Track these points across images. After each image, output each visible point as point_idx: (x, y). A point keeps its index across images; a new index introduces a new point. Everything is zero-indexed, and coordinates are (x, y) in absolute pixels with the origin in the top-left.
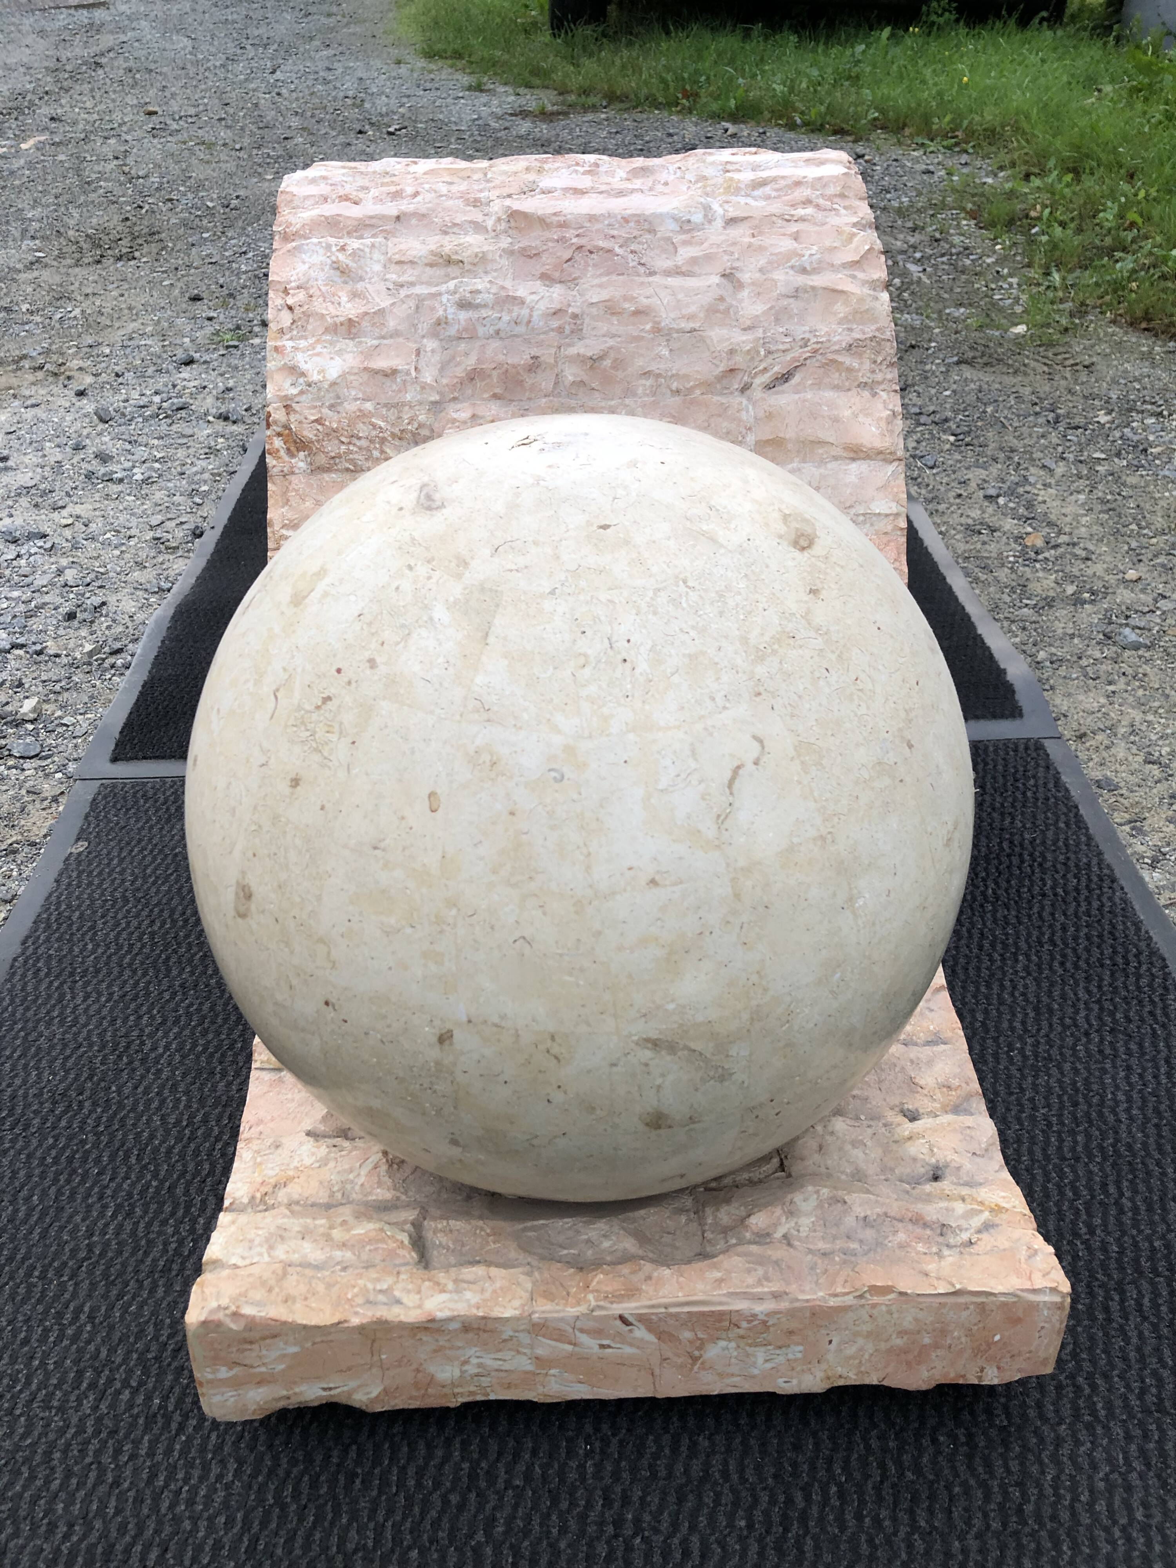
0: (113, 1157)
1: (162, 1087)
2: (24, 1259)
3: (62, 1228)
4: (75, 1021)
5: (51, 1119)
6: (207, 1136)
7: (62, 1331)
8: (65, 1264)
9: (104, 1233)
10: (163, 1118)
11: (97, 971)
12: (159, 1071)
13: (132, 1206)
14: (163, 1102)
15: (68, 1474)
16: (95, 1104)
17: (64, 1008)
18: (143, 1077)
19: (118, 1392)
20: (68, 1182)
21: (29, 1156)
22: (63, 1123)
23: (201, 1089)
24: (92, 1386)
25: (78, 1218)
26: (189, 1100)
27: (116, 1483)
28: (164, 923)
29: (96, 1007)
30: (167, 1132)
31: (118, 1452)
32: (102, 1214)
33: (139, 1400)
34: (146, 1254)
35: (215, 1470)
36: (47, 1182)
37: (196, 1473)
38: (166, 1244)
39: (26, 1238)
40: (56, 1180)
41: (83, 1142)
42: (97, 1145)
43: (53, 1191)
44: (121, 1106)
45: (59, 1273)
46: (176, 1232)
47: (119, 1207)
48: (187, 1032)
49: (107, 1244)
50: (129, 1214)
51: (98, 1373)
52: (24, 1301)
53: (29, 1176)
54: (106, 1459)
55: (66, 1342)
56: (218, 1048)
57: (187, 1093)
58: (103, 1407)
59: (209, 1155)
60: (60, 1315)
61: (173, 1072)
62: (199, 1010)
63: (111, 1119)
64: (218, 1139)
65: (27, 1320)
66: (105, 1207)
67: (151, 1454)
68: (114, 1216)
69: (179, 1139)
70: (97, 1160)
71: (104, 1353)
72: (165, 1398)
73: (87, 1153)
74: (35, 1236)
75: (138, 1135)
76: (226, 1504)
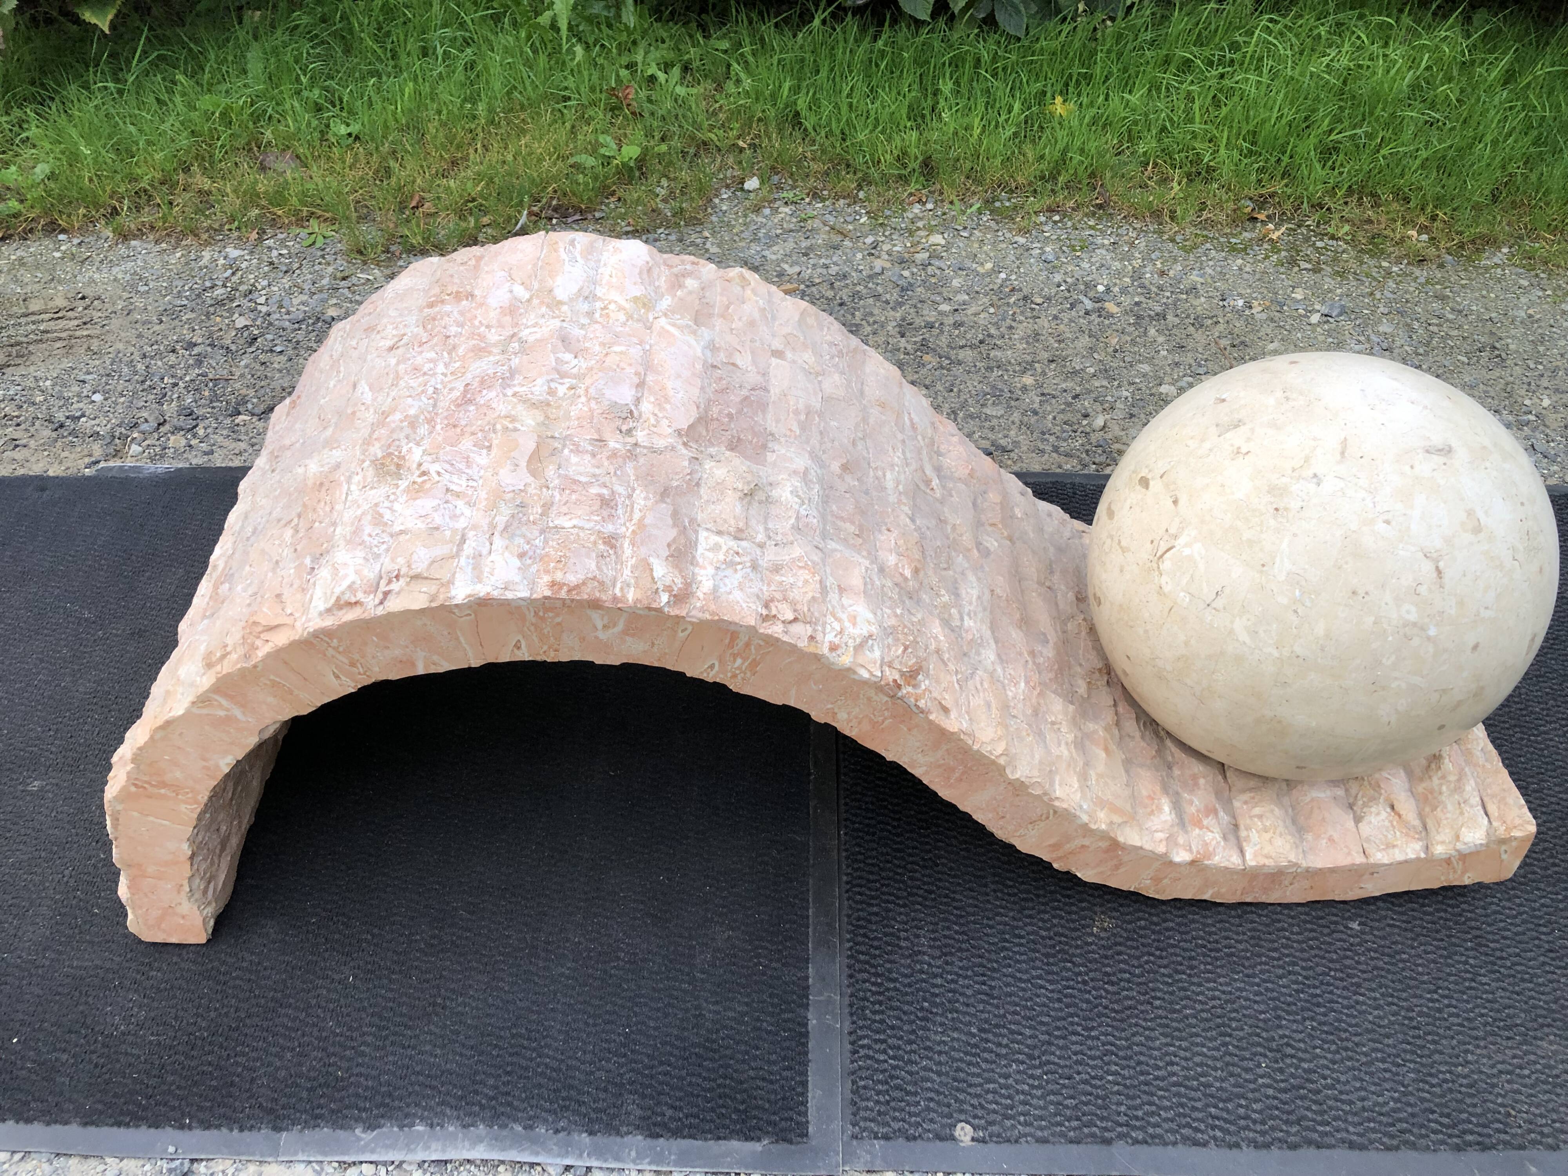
0: (1318, 1005)
1: (1253, 984)
2: (1409, 1043)
3: (1380, 1026)
4: (1201, 1065)
5: (1300, 1054)
6: (1286, 947)
7: (1448, 1006)
8: (1405, 1018)
9: (1375, 999)
10: (1281, 977)
11: (1139, 1063)
12: (1239, 989)
13: (1352, 984)
14: (1265, 981)
15: (1523, 980)
16: (1280, 1027)
17: (1186, 1078)
18: (1246, 999)
19: (1472, 966)
20: (1346, 1031)
21: (1334, 1062)
22: (1302, 1045)
23: (1248, 959)
24: (1473, 980)
25: (1370, 1018)
26: (1261, 963)
27: (1518, 955)
28: (1072, 1024)
29: (1182, 1053)
30: (1290, 973)
31: (1502, 958)
32: (1364, 1003)
33: (1471, 953)
34: (1383, 969)
35: (1494, 907)
36: (1350, 1045)
37: (1499, 917)
38: (1372, 959)
39: (1395, 1047)
40: (1347, 1040)
41: (1313, 1028)
42: (1312, 1019)
43: (1356, 1039)
44: (1275, 1009)
45: (1411, 1019)
46: (1363, 954)
47: (1356, 993)
48: (1195, 980)
49: (1382, 995)
50: (1359, 985)
51: (1465, 980)
52: (1438, 1034)
53: (1350, 1059)
54: (1509, 964)
55: (1454, 1002)
56: (1205, 955)
57: (1253, 967)
58: (1483, 971)
59: (1303, 942)
60: (1439, 1010)
61: (1235, 980)
62: (1170, 976)
63: (1288, 1013)
64: (1288, 939)
65: (1449, 1028)
66: (1357, 1002)
67: (1497, 941)
68: (1363, 995)
69: (1294, 964)
70: (1325, 1015)
71: (1452, 978)
72: (1465, 941)
73: (1320, 1024)
74: (1391, 1041)
75: (1297, 991)
76: (1509, 900)
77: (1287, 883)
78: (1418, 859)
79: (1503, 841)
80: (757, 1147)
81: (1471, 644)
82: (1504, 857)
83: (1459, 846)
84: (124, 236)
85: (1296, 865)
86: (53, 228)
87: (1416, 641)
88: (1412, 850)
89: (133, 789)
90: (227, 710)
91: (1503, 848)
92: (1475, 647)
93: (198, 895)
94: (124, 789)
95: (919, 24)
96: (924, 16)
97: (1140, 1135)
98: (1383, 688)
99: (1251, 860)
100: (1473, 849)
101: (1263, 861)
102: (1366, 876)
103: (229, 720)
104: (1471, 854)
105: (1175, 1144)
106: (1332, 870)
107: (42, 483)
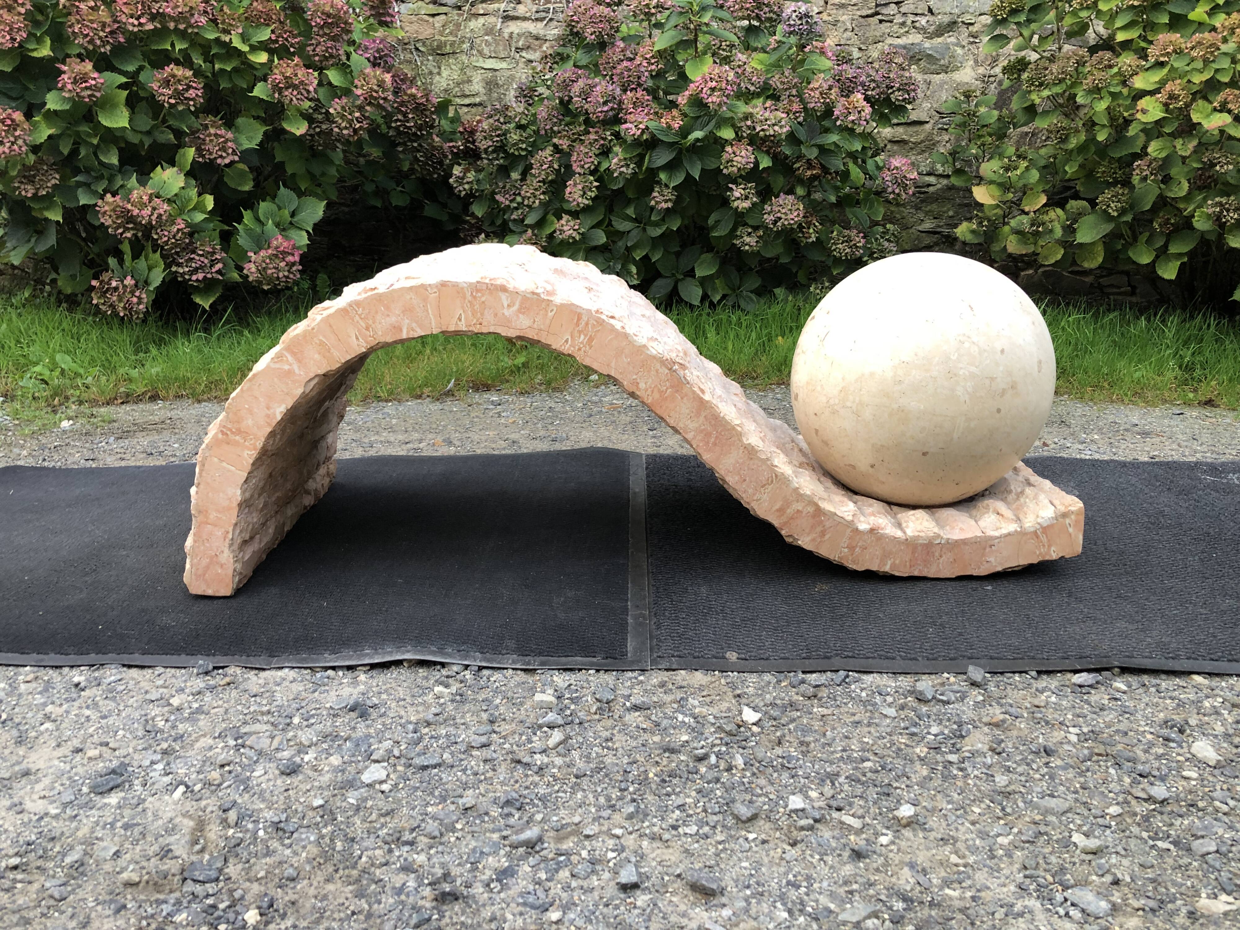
5: (955, 627)
11: (849, 631)
28: (803, 619)
29: (877, 628)
31: (1086, 599)
37: (1083, 586)
54: (1091, 601)
77: (937, 554)
78: (1016, 531)
79: (1065, 515)
80: (595, 660)
81: (1000, 349)
82: (1071, 530)
83: (1039, 520)
84: (199, 402)
85: (939, 536)
86: (154, 398)
87: (967, 345)
88: (1012, 527)
89: (220, 436)
90: (290, 365)
91: (1068, 521)
92: (1002, 351)
93: (236, 547)
94: (215, 436)
95: (692, 307)
96: (696, 302)
97: (850, 654)
98: (955, 375)
99: (910, 532)
100: (1049, 523)
101: (917, 534)
102: (988, 549)
103: (290, 372)
104: (1048, 526)
105: (874, 658)
106: (964, 542)
107: (139, 467)
